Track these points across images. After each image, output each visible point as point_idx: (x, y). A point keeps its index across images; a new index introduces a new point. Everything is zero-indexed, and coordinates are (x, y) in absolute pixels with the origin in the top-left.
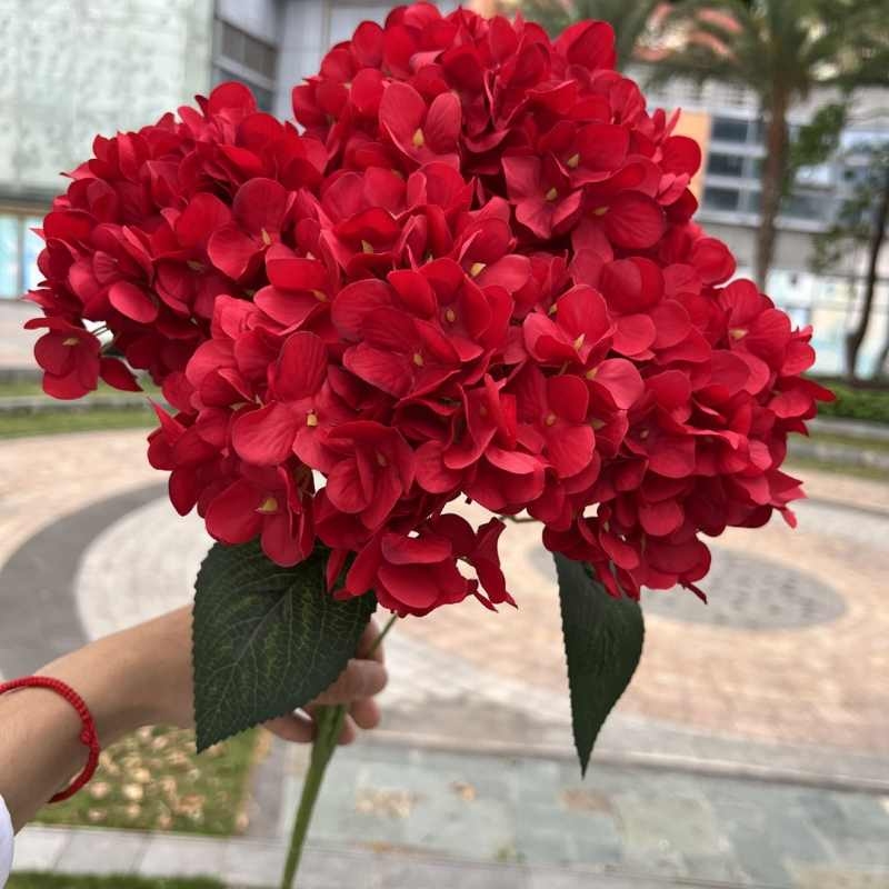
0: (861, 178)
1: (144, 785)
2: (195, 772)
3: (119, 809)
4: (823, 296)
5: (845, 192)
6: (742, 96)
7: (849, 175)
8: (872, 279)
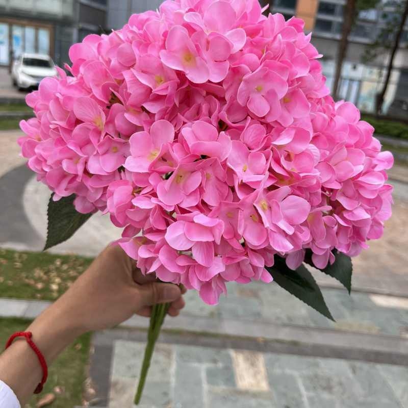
0: (390, 17)
3: (49, 294)
4: (367, 76)
5: (382, 24)
7: (385, 16)
8: (390, 68)
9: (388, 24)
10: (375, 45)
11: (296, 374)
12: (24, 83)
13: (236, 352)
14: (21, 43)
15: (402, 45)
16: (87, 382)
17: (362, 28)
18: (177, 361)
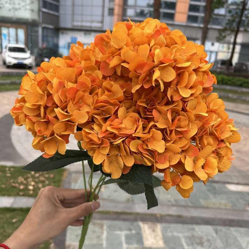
0: (234, 12)
1: (33, 186)
2: (47, 182)
3: (27, 192)
4: (221, 49)
5: (229, 17)
7: (230, 12)
8: (235, 43)
9: (232, 16)
10: (225, 30)
11: (180, 235)
12: (9, 63)
13: (143, 223)
14: (7, 38)
15: (242, 29)
16: (50, 247)
17: (217, 19)
18: (107, 231)
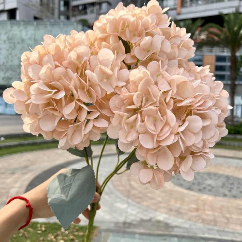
2: (77, 241)
6: (223, 50)
